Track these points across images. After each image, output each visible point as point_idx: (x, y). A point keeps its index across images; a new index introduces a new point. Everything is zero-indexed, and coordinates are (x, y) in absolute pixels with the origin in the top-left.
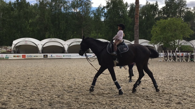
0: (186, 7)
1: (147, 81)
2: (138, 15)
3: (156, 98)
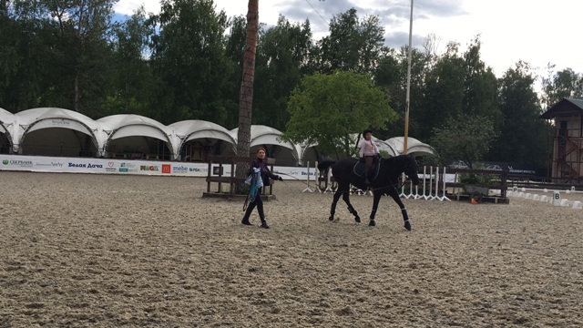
0: (381, 45)
1: (264, 250)
2: (252, 52)
3: (286, 297)
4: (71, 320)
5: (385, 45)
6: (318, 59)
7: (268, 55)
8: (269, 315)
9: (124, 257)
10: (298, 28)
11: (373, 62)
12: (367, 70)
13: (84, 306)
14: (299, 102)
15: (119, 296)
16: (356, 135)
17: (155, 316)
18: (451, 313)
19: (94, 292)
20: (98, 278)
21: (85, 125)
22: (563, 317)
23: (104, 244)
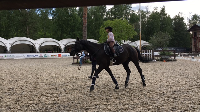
2: (86, 15)
4: (29, 104)
5: (132, 9)
6: (109, 16)
7: (92, 15)
9: (46, 85)
11: (128, 15)
12: (126, 18)
16: (123, 41)
17: (56, 102)
18: (152, 97)
19: (36, 96)
20: (38, 92)
21: (31, 42)
22: (188, 96)
23: (40, 81)
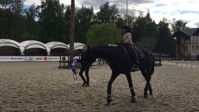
1: (80, 85)
2: (73, 18)
3: (87, 101)
5: (119, 14)
6: (96, 19)
7: (79, 18)
8: (81, 107)
9: (31, 90)
10: (89, 9)
11: (115, 20)
12: (113, 23)
13: (17, 107)
14: (90, 34)
15: (29, 103)
17: (42, 109)
18: (143, 103)
19: (20, 102)
20: (22, 97)
21: (16, 45)
23: (24, 86)
